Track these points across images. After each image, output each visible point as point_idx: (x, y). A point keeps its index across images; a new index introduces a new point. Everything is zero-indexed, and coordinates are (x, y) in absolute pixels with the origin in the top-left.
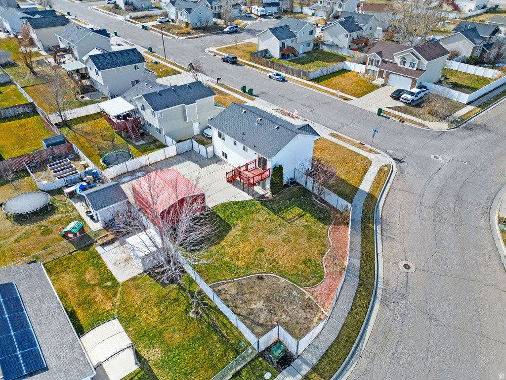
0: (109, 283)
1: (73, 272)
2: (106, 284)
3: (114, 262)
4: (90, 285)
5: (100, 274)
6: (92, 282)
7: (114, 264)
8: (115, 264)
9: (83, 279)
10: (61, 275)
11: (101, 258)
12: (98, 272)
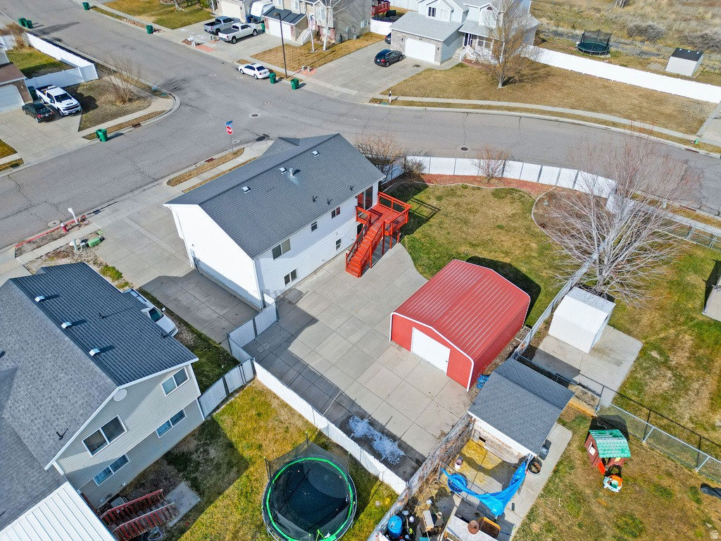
0: (654, 354)
1: (673, 411)
2: (658, 357)
3: (615, 367)
4: (675, 375)
5: (649, 373)
6: (669, 374)
7: (618, 365)
8: (619, 363)
9: (673, 389)
10: (690, 425)
11: (621, 387)
12: (647, 377)
